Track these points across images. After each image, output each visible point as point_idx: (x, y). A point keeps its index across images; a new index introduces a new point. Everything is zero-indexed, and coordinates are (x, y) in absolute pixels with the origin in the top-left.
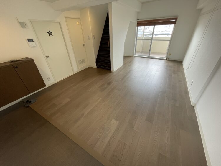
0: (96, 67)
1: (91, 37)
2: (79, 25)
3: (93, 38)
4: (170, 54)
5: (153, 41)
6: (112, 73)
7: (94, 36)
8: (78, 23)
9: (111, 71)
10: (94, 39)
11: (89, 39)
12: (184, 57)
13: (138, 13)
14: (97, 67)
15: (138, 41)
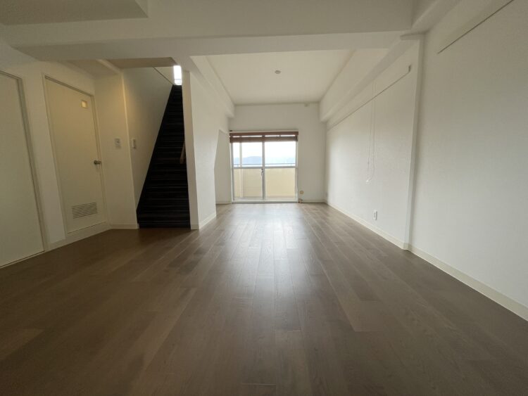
0: (135, 226)
1: (127, 143)
2: (87, 108)
3: (133, 146)
4: (301, 192)
5: (266, 169)
6: (192, 234)
7: (134, 141)
8: (84, 104)
9: (192, 228)
10: (135, 148)
11: (118, 147)
12: (326, 194)
13: (230, 120)
14: (141, 227)
15: (235, 170)
